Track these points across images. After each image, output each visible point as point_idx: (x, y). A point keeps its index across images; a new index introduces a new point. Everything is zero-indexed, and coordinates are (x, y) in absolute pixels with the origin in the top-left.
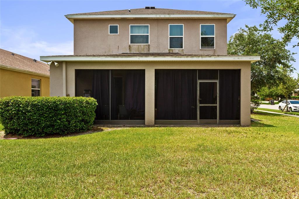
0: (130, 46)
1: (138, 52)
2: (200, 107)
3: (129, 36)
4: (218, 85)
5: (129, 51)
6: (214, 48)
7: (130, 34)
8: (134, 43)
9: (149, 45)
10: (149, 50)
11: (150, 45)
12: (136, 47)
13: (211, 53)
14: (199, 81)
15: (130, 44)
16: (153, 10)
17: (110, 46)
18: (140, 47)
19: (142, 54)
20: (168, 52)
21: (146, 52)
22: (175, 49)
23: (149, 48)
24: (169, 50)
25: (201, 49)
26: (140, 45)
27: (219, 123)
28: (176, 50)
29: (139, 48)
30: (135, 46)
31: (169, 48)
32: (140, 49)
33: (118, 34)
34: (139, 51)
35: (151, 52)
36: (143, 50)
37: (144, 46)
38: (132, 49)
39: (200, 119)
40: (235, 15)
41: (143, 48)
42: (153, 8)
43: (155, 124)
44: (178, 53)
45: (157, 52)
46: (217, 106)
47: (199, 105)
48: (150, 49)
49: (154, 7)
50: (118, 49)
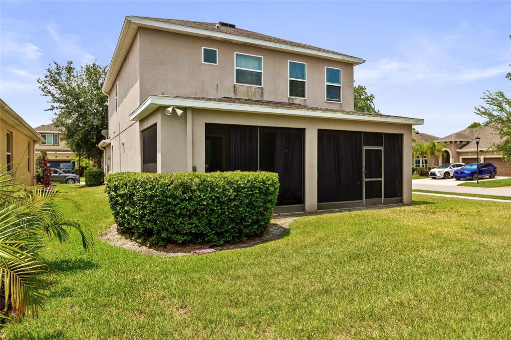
0: (234, 87)
1: (246, 98)
2: (366, 182)
3: (234, 70)
4: (383, 153)
5: (233, 93)
6: (340, 101)
7: (235, 68)
8: (241, 83)
9: (262, 89)
10: (262, 96)
11: (264, 88)
12: (244, 89)
13: (336, 107)
14: (365, 148)
15: (235, 83)
16: (232, 29)
17: (204, 84)
18: (250, 89)
19: (252, 100)
20: (287, 102)
21: (258, 98)
22: (296, 98)
23: (262, 93)
24: (289, 99)
25: (326, 101)
26: (250, 87)
27: (384, 202)
28: (297, 100)
29: (248, 91)
30: (243, 87)
31: (289, 96)
32: (250, 94)
33: (217, 64)
34: (248, 97)
35: (265, 99)
36: (254, 94)
37: (255, 88)
38: (238, 92)
39: (366, 198)
40: (364, 61)
41: (254, 92)
42: (233, 26)
43: (318, 209)
44: (299, 104)
45: (273, 101)
46: (381, 181)
47: (365, 180)
48: (264, 95)
49: (235, 26)
50: (216, 90)
